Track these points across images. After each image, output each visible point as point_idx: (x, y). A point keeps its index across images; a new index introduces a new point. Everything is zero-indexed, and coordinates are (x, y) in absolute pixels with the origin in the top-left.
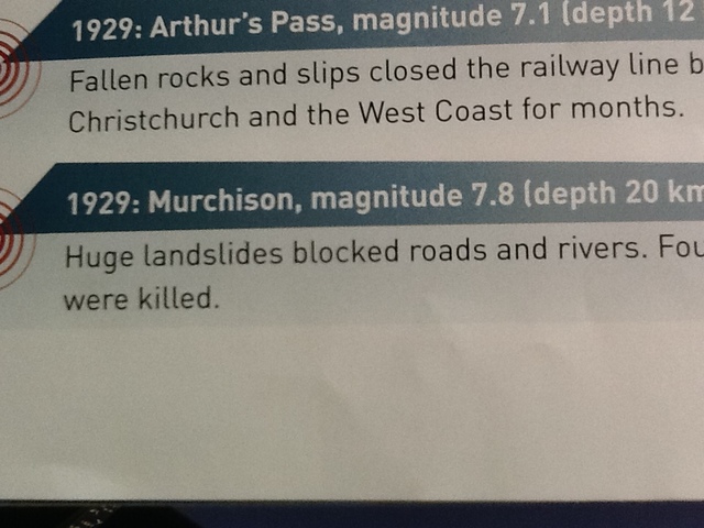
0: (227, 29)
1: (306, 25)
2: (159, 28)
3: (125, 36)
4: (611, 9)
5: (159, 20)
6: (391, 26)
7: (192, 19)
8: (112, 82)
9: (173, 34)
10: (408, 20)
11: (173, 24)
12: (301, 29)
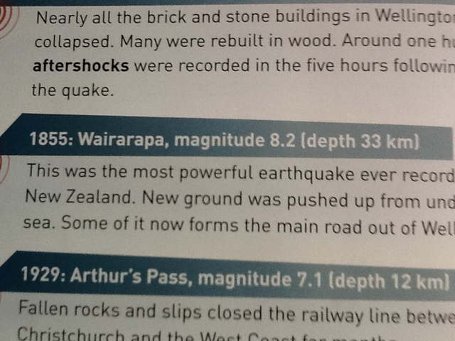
0: (119, 279)
1: (169, 279)
2: (76, 275)
3: (54, 280)
4: (359, 279)
5: (76, 271)
6: (222, 283)
7: (97, 271)
8: (46, 309)
9: (85, 280)
10: (233, 279)
11: (86, 274)
12: (165, 282)
